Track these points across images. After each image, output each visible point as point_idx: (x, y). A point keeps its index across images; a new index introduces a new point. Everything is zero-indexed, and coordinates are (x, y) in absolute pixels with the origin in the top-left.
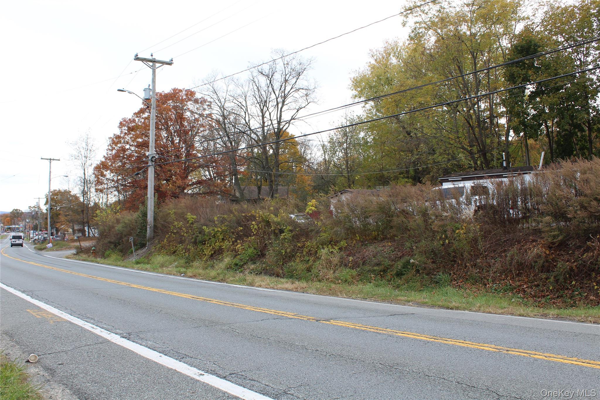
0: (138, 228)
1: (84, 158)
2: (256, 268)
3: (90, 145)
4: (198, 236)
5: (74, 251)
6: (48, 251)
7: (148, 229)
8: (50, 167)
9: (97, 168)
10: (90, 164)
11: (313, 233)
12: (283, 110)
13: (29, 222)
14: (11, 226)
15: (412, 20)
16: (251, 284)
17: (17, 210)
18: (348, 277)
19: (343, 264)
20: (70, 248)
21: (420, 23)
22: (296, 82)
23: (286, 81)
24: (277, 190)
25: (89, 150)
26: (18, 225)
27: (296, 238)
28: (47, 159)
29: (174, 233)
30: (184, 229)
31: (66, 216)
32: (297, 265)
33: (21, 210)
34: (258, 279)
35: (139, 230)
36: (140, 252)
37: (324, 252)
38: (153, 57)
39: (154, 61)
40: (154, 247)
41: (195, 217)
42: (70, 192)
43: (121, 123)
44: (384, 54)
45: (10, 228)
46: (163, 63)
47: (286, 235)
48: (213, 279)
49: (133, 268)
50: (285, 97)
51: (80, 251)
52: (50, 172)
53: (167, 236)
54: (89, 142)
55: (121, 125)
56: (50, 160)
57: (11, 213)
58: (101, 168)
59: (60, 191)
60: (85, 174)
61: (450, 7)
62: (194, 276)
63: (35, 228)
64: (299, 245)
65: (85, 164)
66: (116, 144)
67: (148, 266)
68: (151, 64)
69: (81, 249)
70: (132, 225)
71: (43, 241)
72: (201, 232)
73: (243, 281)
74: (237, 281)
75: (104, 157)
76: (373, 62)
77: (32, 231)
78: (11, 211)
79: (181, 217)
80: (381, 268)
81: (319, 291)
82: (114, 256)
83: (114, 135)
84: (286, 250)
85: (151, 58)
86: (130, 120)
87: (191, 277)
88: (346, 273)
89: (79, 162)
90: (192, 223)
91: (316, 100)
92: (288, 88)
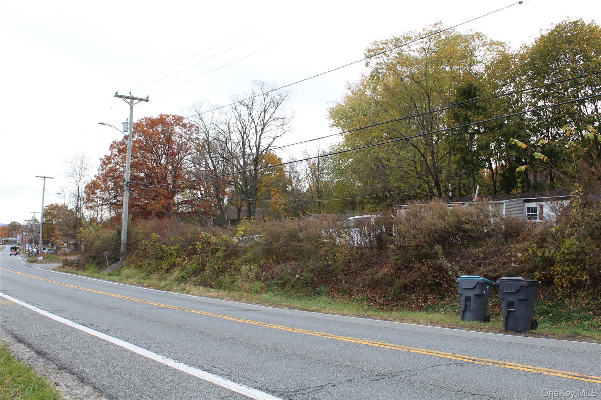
0: (114, 245)
1: (78, 176)
2: (197, 280)
3: (85, 163)
4: (158, 253)
5: (61, 264)
6: (38, 264)
7: (122, 246)
8: (44, 184)
9: (88, 187)
10: (84, 182)
11: (240, 253)
12: (261, 138)
13: (26, 235)
14: (8, 239)
15: (373, 62)
16: (188, 293)
17: (15, 222)
18: (258, 288)
19: (258, 277)
20: (59, 262)
21: (380, 64)
22: (274, 111)
23: (265, 111)
24: (254, 212)
25: (83, 168)
26: (15, 237)
27: (228, 256)
28: (42, 177)
29: (142, 250)
30: (149, 246)
31: (61, 230)
32: (226, 278)
33: (19, 222)
34: (194, 289)
35: (114, 246)
36: (114, 265)
37: (245, 268)
38: (132, 95)
39: (132, 98)
40: (125, 262)
41: (158, 236)
42: (67, 207)
43: (111, 146)
44: (361, 87)
45: (7, 241)
46: (140, 100)
47: (220, 254)
48: (163, 288)
49: (104, 279)
50: (264, 126)
51: (67, 264)
52: (44, 189)
53: (136, 252)
54: (84, 161)
55: (112, 147)
56: (45, 177)
57: (9, 225)
58: (92, 187)
59: (57, 206)
60: (78, 191)
61: (410, 50)
62: (149, 286)
63: (30, 242)
64: (230, 262)
65: (79, 181)
66: (106, 165)
67: (116, 278)
68: (129, 100)
69: (67, 262)
70: (109, 242)
71: (36, 254)
72: (162, 249)
73: (182, 290)
74: (178, 290)
75: (95, 176)
76: (349, 93)
77: (27, 245)
78: (9, 223)
79: (147, 236)
80: (283, 281)
81: (234, 299)
82: (91, 269)
83: (105, 156)
84: (219, 266)
85: (129, 95)
86: (120, 142)
87: (146, 287)
88: (258, 285)
89: (73, 180)
90: (155, 242)
91: (291, 130)
92: (267, 118)
